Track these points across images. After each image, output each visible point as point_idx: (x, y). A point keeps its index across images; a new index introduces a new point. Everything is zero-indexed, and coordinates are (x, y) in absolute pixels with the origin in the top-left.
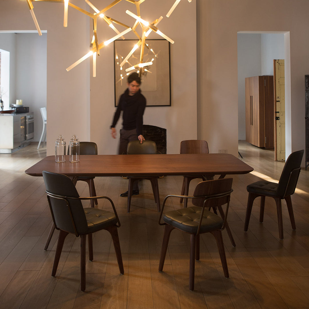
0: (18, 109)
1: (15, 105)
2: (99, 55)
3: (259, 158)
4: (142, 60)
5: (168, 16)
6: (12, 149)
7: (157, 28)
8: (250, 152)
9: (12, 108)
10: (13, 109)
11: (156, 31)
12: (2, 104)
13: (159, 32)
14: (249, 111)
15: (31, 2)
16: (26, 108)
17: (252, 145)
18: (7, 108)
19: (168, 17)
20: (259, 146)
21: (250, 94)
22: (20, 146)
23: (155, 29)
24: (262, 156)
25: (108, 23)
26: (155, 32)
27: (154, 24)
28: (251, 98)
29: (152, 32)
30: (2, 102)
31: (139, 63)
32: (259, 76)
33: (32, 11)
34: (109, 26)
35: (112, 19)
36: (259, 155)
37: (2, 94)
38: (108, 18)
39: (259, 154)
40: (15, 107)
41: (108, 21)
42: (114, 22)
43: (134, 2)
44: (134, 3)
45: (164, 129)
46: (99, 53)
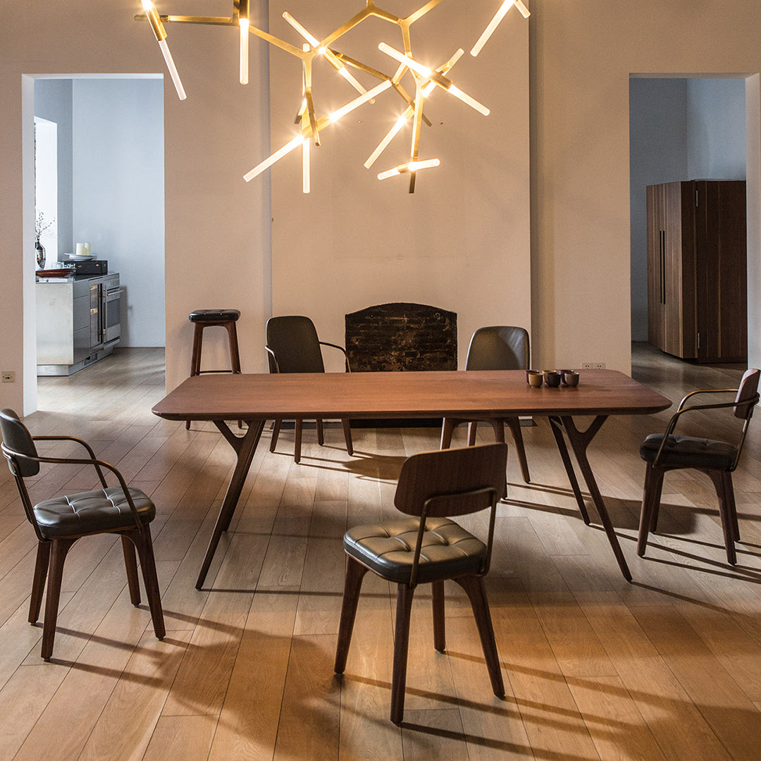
0: (79, 266)
1: (72, 257)
2: (317, 144)
3: (681, 384)
4: (416, 154)
5: (475, 52)
6: (70, 366)
7: (449, 81)
8: (659, 370)
9: (66, 263)
10: (70, 266)
11: (446, 87)
12: (42, 254)
13: (454, 90)
14: (656, 269)
15: (161, 23)
16: (100, 262)
17: (664, 352)
18: (52, 263)
19: (475, 56)
20: (681, 356)
21: (659, 226)
22: (89, 358)
23: (444, 82)
24: (688, 380)
25: (337, 66)
26: (445, 89)
27: (442, 72)
28: (662, 235)
29: (436, 89)
30: (40, 248)
31: (409, 161)
32: (682, 182)
33: (162, 44)
34: (337, 73)
35: (345, 57)
36: (681, 377)
37: (41, 229)
38: (336, 53)
39: (681, 375)
40: (72, 262)
41: (335, 60)
42: (348, 63)
43: (397, 20)
44: (395, 22)
45: (451, 313)
46: (317, 138)
